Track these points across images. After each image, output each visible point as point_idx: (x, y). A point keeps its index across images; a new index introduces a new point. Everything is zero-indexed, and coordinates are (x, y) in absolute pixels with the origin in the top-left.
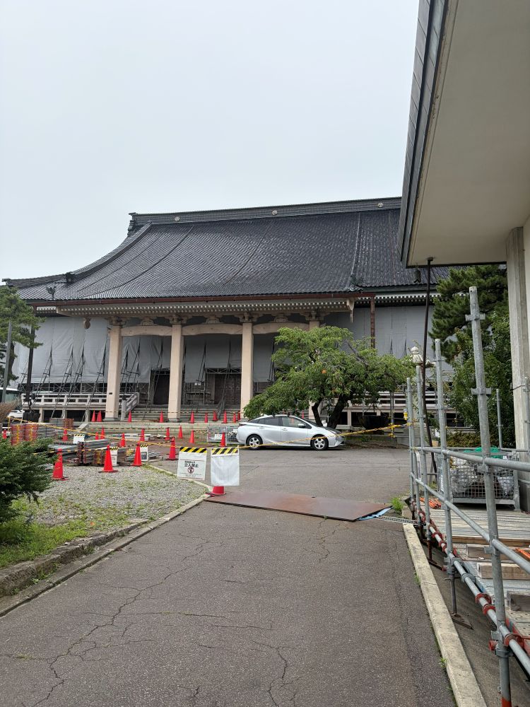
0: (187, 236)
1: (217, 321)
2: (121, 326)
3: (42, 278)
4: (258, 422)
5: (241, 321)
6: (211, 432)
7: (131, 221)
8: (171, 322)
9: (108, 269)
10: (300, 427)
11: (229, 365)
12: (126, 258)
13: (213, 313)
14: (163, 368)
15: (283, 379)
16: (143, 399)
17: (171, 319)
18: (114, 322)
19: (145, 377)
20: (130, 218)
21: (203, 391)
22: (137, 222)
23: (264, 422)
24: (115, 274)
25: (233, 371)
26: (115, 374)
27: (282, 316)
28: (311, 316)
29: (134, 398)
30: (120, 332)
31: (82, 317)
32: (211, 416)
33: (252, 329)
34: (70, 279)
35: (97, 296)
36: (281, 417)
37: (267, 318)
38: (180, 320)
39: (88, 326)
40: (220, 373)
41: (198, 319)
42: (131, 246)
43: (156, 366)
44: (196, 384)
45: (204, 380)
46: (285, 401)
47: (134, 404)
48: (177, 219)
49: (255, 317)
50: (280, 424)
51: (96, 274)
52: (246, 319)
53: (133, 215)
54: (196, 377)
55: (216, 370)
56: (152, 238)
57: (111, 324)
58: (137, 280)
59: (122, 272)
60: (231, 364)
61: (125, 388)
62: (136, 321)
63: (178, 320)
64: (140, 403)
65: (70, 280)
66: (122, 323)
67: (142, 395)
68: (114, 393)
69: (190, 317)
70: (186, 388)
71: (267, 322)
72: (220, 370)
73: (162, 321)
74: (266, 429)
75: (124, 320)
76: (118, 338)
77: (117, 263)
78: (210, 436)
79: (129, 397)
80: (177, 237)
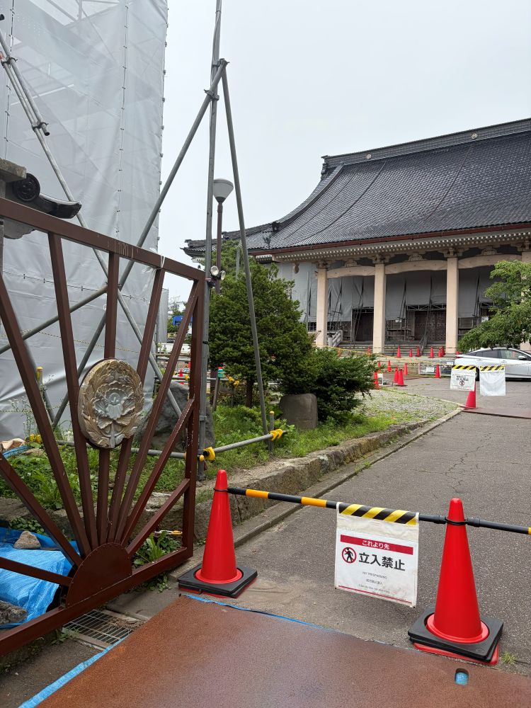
0: (379, 174)
1: (420, 258)
2: (327, 269)
3: (251, 229)
4: (475, 354)
5: (445, 256)
6: (423, 366)
7: (324, 165)
8: (374, 262)
9: (308, 215)
10: (521, 359)
11: (431, 302)
12: (322, 203)
13: (416, 251)
14: (364, 306)
15: (502, 312)
16: (346, 336)
17: (374, 259)
18: (320, 266)
19: (347, 316)
20: (323, 161)
21: (404, 328)
22: (330, 165)
23: (482, 354)
24: (315, 220)
25: (435, 307)
26: (323, 314)
27: (490, 248)
28: (524, 246)
29: (338, 335)
30: (326, 275)
31: (292, 262)
32: (415, 351)
33: (458, 263)
34: (276, 227)
35: (304, 243)
36: (500, 350)
37: (474, 252)
38: (383, 259)
39: (297, 271)
40: (421, 310)
41: (401, 257)
42: (326, 189)
43: (357, 305)
44: (397, 321)
45: (405, 317)
46: (503, 335)
47: (338, 340)
48: (369, 156)
49: (461, 251)
50: (499, 356)
51: (298, 221)
52: (451, 254)
53: (326, 158)
54: (398, 315)
55: (417, 307)
56: (345, 179)
57: (318, 267)
58: (337, 223)
59: (322, 216)
60: (433, 300)
61: (331, 326)
62: (341, 263)
63: (381, 259)
64: (344, 340)
65: (276, 229)
66: (328, 266)
67: (345, 333)
68: (323, 331)
69: (393, 255)
70: (389, 325)
71: (473, 256)
72: (421, 307)
73: (365, 261)
74: (484, 361)
75: (329, 263)
76: (324, 281)
77: (316, 208)
78: (421, 369)
79: (334, 334)
80: (371, 176)
